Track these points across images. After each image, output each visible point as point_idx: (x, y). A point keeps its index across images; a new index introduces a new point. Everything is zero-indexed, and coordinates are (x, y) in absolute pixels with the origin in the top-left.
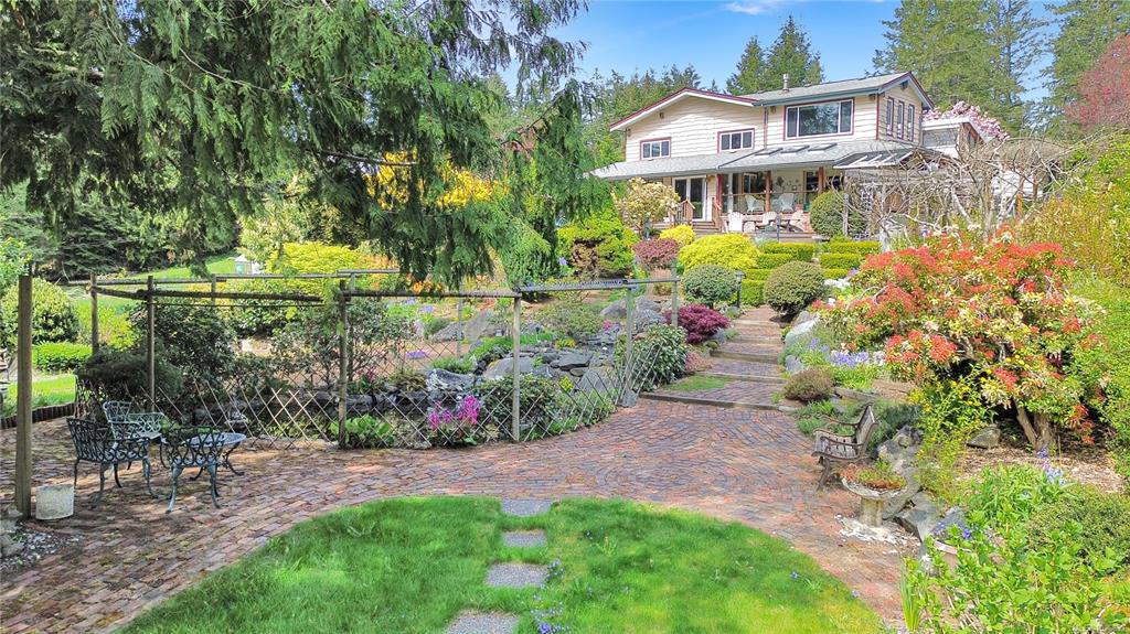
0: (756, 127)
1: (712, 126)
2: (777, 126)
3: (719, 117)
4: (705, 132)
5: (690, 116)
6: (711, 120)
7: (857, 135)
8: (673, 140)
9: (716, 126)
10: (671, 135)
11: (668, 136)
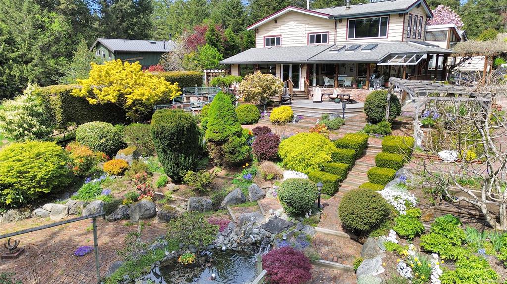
0: (330, 31)
1: (305, 29)
2: (342, 30)
3: (309, 24)
4: (301, 32)
5: (292, 22)
6: (304, 26)
7: (390, 38)
8: (282, 36)
9: (307, 29)
10: (281, 34)
11: (279, 34)
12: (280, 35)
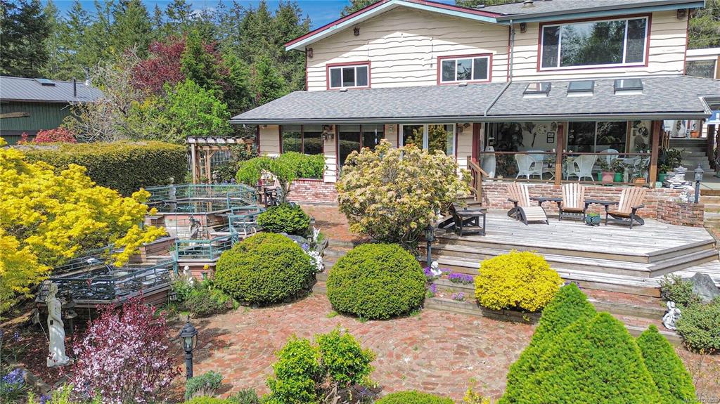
0: (494, 52)
1: (430, 49)
2: (527, 52)
3: (440, 37)
4: (420, 56)
5: (398, 34)
6: (429, 41)
7: (652, 68)
8: (373, 65)
9: (435, 49)
10: (371, 59)
11: (365, 59)
12: (368, 62)
